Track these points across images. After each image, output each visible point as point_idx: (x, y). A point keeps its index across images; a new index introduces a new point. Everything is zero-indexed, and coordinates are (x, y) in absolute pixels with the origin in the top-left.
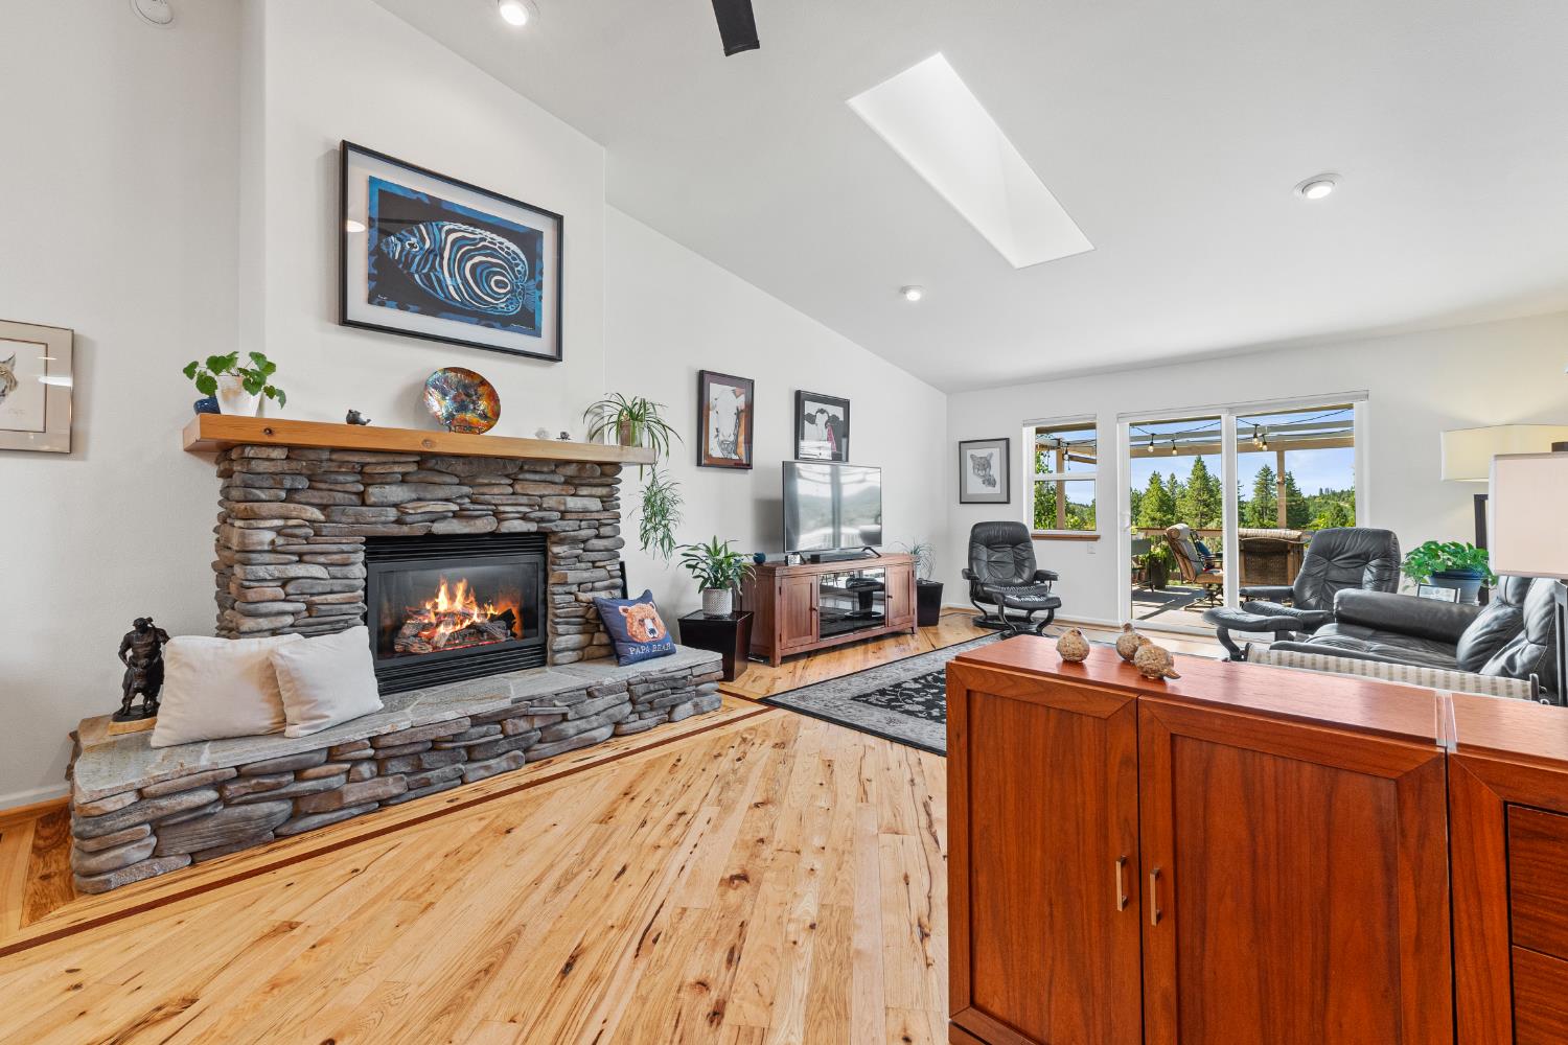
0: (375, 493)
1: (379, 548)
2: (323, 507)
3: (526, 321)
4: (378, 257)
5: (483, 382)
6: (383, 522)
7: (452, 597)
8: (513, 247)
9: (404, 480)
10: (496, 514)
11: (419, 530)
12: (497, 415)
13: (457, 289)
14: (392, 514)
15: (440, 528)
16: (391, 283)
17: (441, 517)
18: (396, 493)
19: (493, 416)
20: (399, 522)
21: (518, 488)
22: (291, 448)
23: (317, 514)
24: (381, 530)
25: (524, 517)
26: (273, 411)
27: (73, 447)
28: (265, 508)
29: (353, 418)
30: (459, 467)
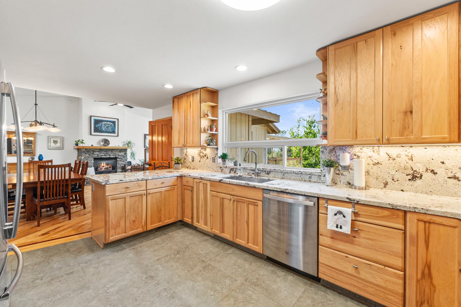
0: (95, 153)
1: (95, 159)
2: (89, 155)
3: (114, 132)
4: (95, 127)
5: (108, 140)
6: (96, 156)
7: (104, 164)
8: (112, 123)
9: (98, 152)
10: (110, 155)
11: (100, 157)
12: (109, 144)
13: (104, 130)
14: (97, 155)
15: (102, 157)
16: (96, 130)
17: (103, 156)
18: (97, 153)
19: (108, 144)
20: (97, 156)
21: (112, 152)
22: (85, 149)
23: (88, 155)
24: (95, 157)
25: (113, 156)
26: (84, 145)
27: (63, 149)
28: (83, 155)
29: (92, 145)
30: (104, 150)
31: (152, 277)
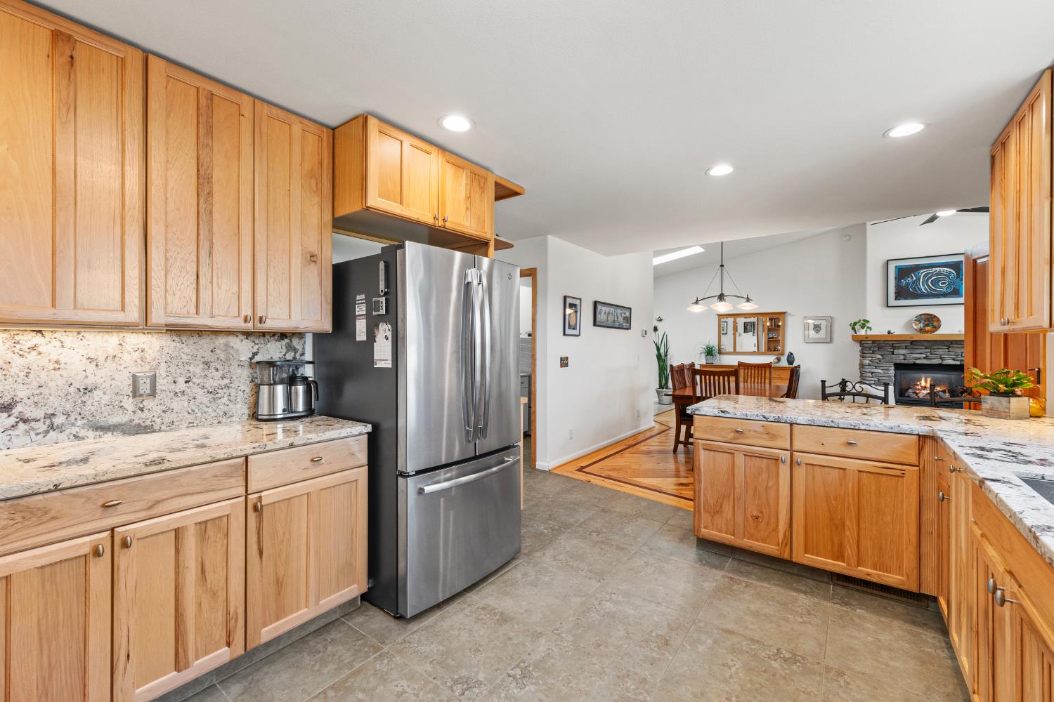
0: (896, 352)
1: (898, 367)
2: (882, 355)
3: (955, 293)
4: (898, 286)
5: (935, 316)
6: (900, 360)
7: (926, 381)
8: (948, 270)
9: (906, 348)
10: (941, 358)
11: (911, 362)
12: (939, 327)
13: (926, 289)
14: (902, 357)
15: (918, 362)
16: (902, 293)
17: (919, 358)
18: (902, 351)
19: (936, 328)
20: (904, 359)
21: (951, 349)
22: (873, 341)
23: (880, 357)
24: (898, 362)
25: (954, 359)
26: (869, 333)
27: (831, 341)
28: (867, 355)
29: (889, 332)
30: (925, 344)
31: (667, 643)
